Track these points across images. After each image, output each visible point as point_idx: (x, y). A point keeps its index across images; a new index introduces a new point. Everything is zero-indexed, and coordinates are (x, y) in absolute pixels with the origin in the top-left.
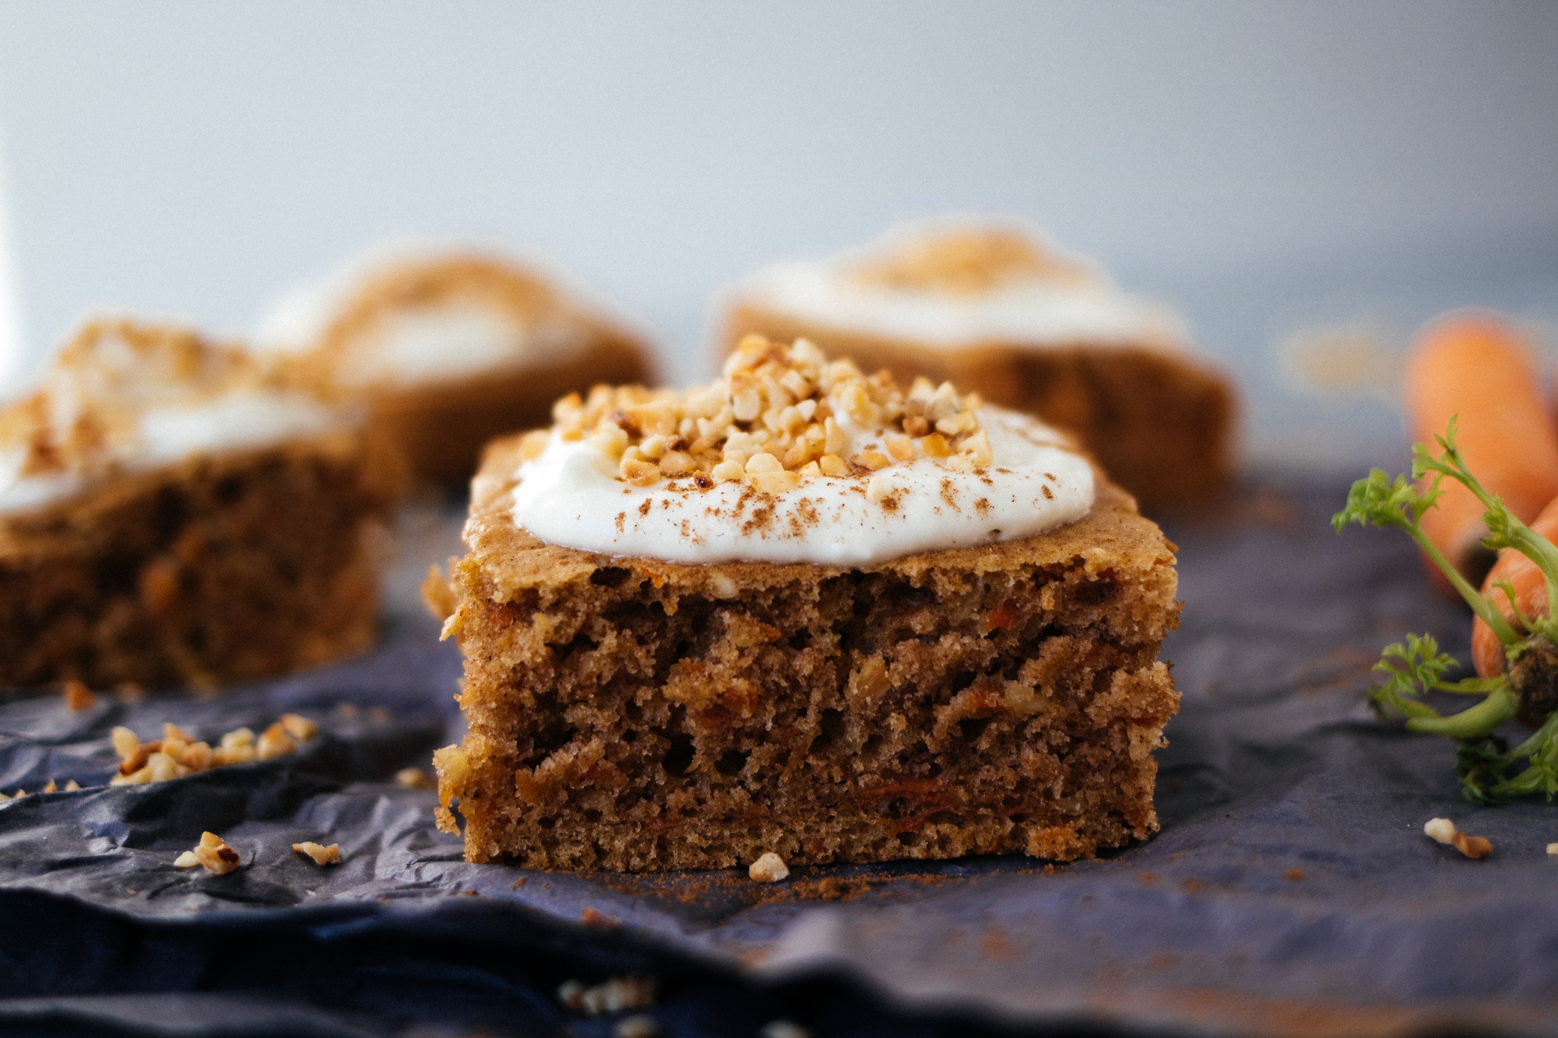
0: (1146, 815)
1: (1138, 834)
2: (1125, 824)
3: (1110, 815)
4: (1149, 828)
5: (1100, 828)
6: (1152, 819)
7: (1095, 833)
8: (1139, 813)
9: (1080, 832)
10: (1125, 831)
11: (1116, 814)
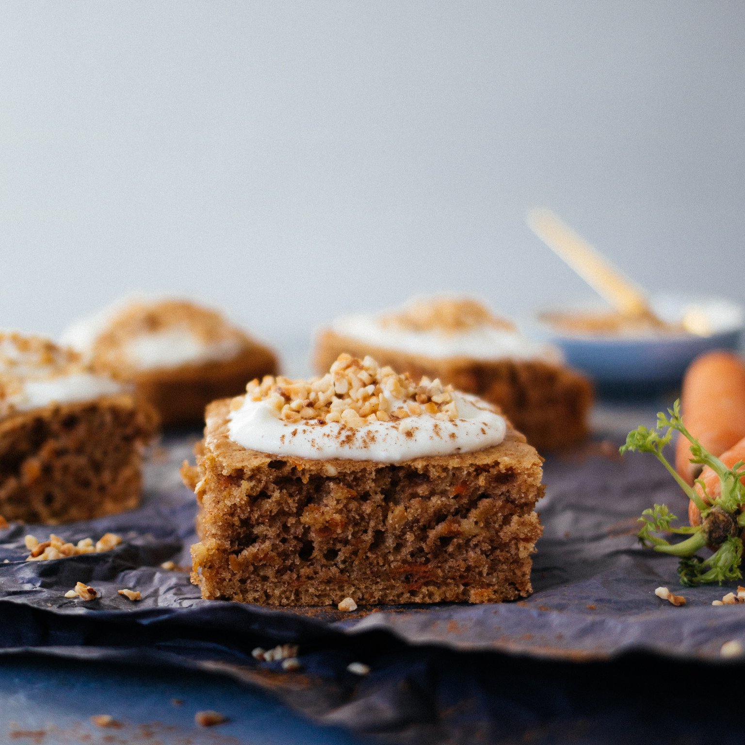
0: (526, 585)
1: (523, 594)
2: (517, 589)
3: (510, 584)
4: (528, 591)
5: (505, 590)
6: (529, 587)
7: (502, 593)
8: (523, 584)
9: (495, 592)
10: (517, 592)
11: (512, 584)
